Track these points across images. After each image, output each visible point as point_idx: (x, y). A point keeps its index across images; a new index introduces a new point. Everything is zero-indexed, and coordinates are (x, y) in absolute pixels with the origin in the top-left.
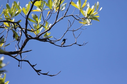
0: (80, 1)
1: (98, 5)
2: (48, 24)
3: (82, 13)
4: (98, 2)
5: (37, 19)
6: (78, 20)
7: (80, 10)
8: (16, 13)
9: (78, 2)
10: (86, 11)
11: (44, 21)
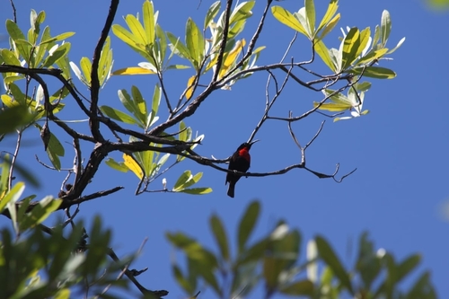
0: (313, 2)
1: (388, 25)
2: (188, 133)
3: (324, 59)
4: (385, 14)
5: (142, 107)
6: (308, 86)
7: (312, 38)
8: (51, 55)
9: (302, 11)
10: (338, 49)
11: (171, 112)
